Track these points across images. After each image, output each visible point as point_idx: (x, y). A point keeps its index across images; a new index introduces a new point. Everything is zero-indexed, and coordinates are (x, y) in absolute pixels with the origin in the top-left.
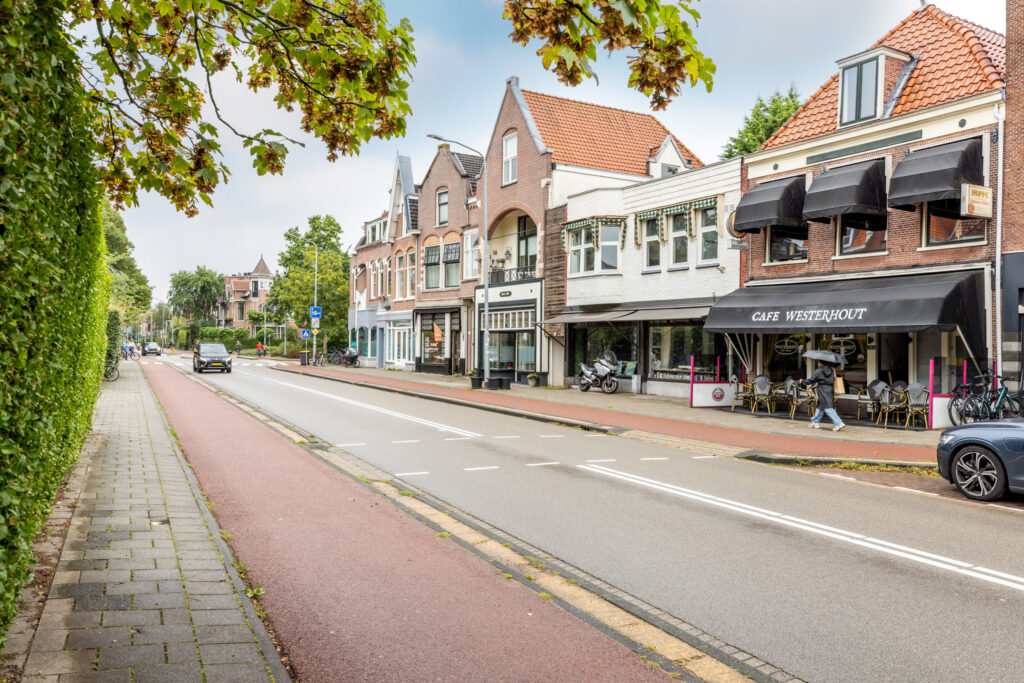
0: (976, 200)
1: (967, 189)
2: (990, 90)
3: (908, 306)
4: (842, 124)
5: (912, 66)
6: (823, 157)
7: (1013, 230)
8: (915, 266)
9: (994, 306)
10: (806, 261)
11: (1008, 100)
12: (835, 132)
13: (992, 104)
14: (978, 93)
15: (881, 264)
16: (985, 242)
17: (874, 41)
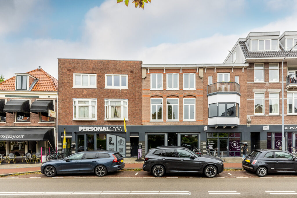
0: (52, 113)
1: (50, 111)
2: (55, 91)
3: (35, 135)
4: (16, 89)
5: (37, 81)
6: (11, 96)
7: (60, 121)
8: (38, 126)
9: (56, 136)
10: (5, 122)
11: (59, 94)
12: (14, 91)
13: (55, 94)
14: (52, 91)
15: (29, 125)
16: (54, 123)
17: (26, 72)
